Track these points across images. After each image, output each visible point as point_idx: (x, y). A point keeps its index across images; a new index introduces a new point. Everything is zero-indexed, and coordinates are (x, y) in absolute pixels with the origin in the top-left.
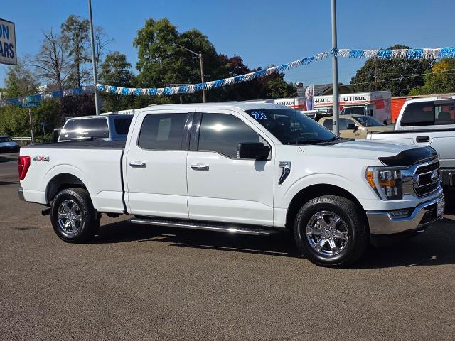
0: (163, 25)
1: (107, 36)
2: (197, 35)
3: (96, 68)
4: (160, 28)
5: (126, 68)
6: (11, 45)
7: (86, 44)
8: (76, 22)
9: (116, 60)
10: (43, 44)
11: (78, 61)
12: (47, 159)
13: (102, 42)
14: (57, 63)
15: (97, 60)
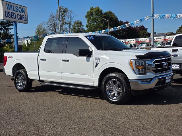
0: (97, 9)
1: (74, 14)
2: (111, 13)
3: (70, 27)
4: (96, 10)
5: (82, 27)
6: (25, 16)
7: (66, 17)
8: (62, 9)
9: (78, 23)
10: (49, 18)
11: (63, 24)
12: (13, 58)
13: (72, 16)
14: (54, 25)
15: (70, 24)
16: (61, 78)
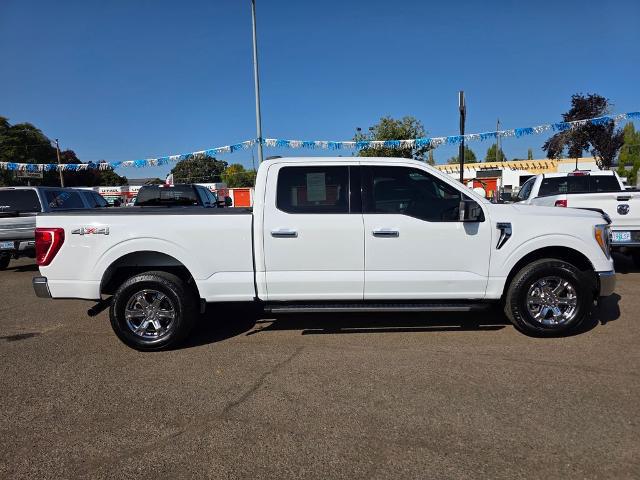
16: (364, 286)
